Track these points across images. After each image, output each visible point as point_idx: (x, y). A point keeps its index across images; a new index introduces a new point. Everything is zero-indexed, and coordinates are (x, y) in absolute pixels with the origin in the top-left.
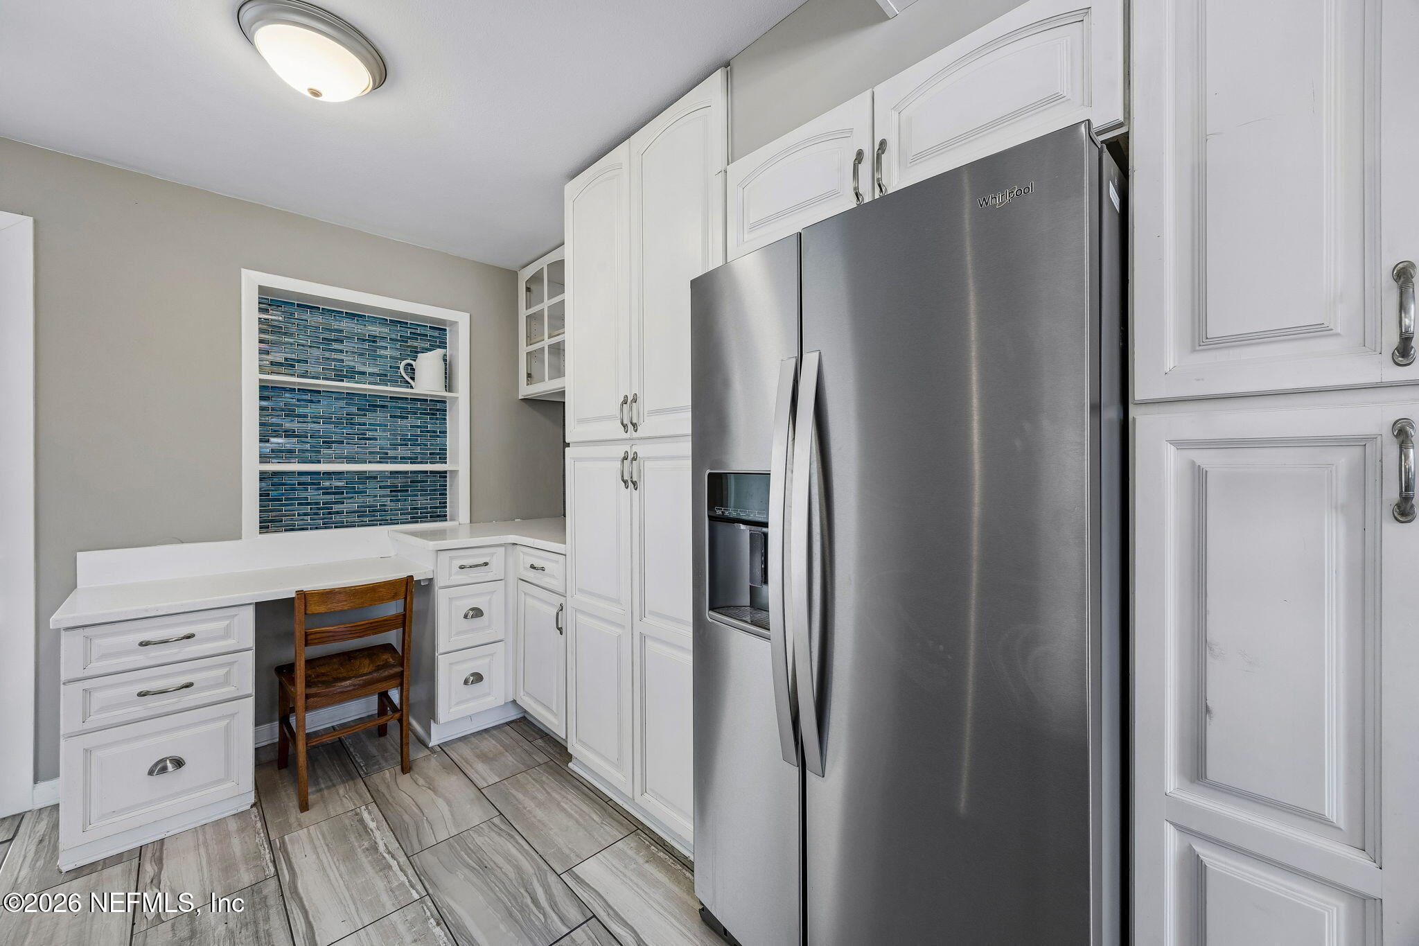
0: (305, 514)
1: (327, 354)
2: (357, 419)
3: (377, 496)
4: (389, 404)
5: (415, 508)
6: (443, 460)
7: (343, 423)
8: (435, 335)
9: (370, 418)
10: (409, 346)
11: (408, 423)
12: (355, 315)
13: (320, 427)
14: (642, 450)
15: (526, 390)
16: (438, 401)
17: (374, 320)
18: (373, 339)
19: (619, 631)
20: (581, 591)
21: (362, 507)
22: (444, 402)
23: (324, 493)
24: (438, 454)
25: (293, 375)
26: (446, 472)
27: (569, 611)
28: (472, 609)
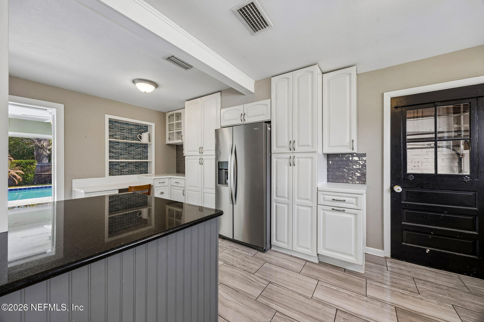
0: (116, 172)
1: (121, 133)
2: (127, 149)
3: (132, 168)
4: (135, 145)
5: (141, 171)
6: (147, 159)
7: (124, 150)
8: (145, 128)
9: (131, 148)
10: (139, 131)
11: (139, 149)
12: (127, 124)
13: (120, 151)
14: (204, 157)
15: (168, 142)
16: (146, 144)
17: (131, 125)
18: (131, 129)
19: (198, 193)
20: (189, 186)
21: (129, 170)
22: (147, 144)
23: (120, 167)
24: (146, 157)
25: (113, 138)
26: (148, 162)
27: (186, 191)
28: (161, 192)
